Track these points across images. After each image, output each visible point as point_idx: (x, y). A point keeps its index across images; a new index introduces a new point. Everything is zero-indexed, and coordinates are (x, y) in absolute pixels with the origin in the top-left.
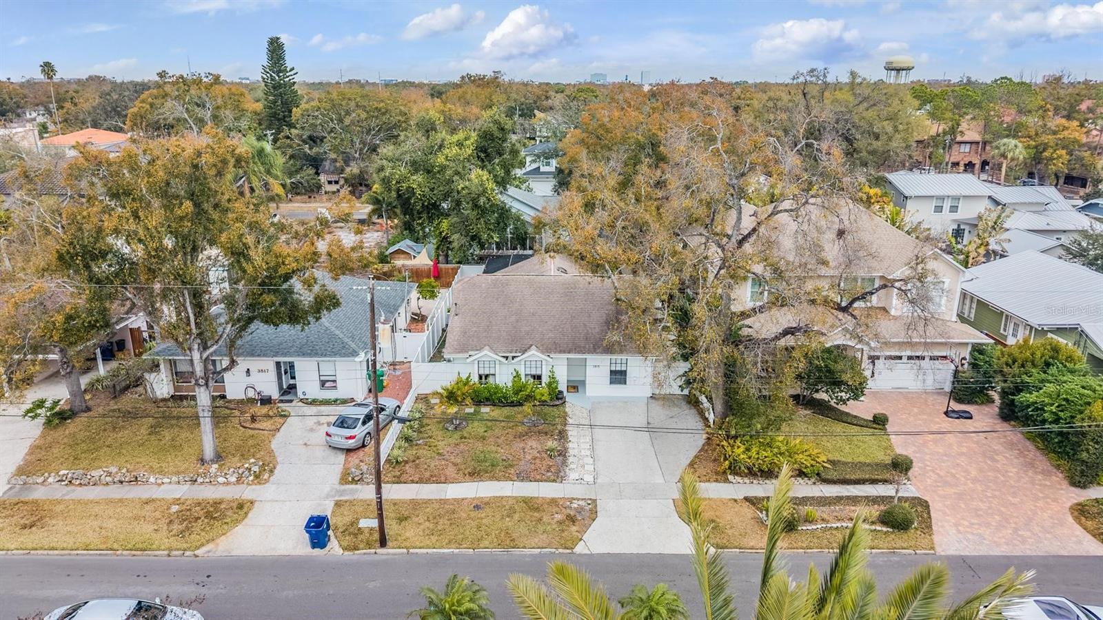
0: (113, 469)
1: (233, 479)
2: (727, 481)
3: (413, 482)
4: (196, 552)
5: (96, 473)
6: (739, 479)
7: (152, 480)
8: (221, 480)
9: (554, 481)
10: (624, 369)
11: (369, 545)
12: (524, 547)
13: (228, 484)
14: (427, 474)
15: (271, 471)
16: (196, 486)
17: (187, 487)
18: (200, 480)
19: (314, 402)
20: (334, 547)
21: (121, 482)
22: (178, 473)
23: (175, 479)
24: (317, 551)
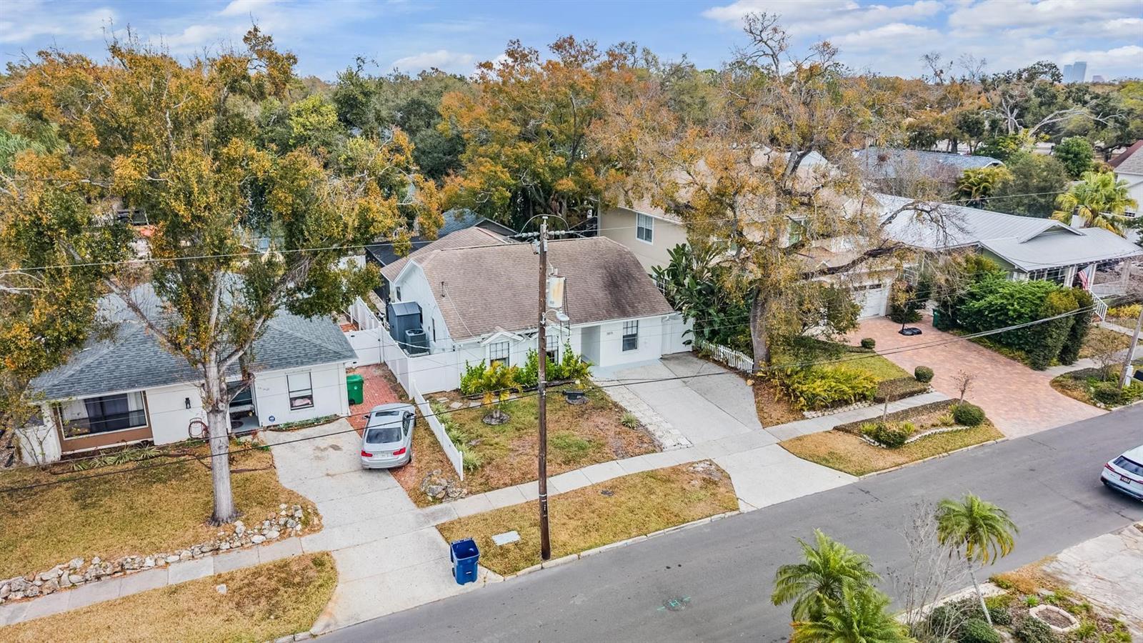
0: (77, 563)
1: (274, 534)
2: (803, 418)
3: (506, 485)
4: (313, 631)
5: (51, 575)
6: (813, 413)
7: (149, 562)
8: (258, 539)
9: (654, 451)
10: (634, 332)
11: (529, 560)
12: (694, 520)
13: (269, 541)
14: (517, 474)
15: (316, 514)
16: (221, 556)
17: (209, 560)
18: (225, 546)
19: (289, 427)
20: (487, 576)
21: (98, 578)
22: (184, 545)
23: (186, 553)
24: (469, 586)
